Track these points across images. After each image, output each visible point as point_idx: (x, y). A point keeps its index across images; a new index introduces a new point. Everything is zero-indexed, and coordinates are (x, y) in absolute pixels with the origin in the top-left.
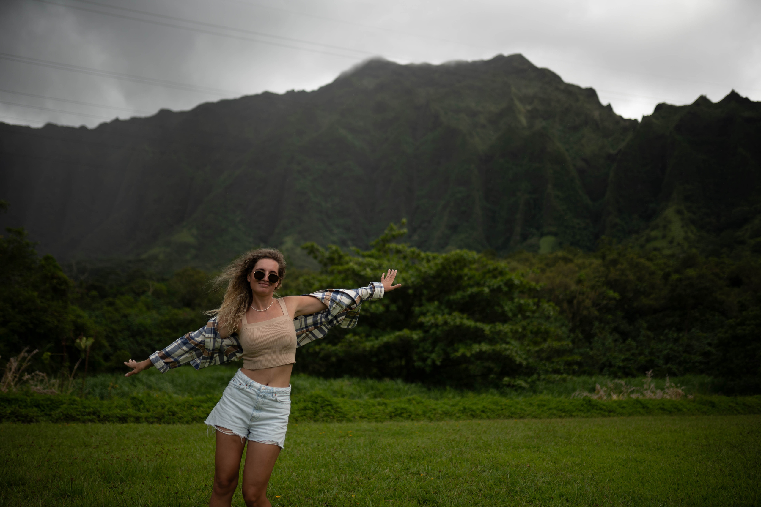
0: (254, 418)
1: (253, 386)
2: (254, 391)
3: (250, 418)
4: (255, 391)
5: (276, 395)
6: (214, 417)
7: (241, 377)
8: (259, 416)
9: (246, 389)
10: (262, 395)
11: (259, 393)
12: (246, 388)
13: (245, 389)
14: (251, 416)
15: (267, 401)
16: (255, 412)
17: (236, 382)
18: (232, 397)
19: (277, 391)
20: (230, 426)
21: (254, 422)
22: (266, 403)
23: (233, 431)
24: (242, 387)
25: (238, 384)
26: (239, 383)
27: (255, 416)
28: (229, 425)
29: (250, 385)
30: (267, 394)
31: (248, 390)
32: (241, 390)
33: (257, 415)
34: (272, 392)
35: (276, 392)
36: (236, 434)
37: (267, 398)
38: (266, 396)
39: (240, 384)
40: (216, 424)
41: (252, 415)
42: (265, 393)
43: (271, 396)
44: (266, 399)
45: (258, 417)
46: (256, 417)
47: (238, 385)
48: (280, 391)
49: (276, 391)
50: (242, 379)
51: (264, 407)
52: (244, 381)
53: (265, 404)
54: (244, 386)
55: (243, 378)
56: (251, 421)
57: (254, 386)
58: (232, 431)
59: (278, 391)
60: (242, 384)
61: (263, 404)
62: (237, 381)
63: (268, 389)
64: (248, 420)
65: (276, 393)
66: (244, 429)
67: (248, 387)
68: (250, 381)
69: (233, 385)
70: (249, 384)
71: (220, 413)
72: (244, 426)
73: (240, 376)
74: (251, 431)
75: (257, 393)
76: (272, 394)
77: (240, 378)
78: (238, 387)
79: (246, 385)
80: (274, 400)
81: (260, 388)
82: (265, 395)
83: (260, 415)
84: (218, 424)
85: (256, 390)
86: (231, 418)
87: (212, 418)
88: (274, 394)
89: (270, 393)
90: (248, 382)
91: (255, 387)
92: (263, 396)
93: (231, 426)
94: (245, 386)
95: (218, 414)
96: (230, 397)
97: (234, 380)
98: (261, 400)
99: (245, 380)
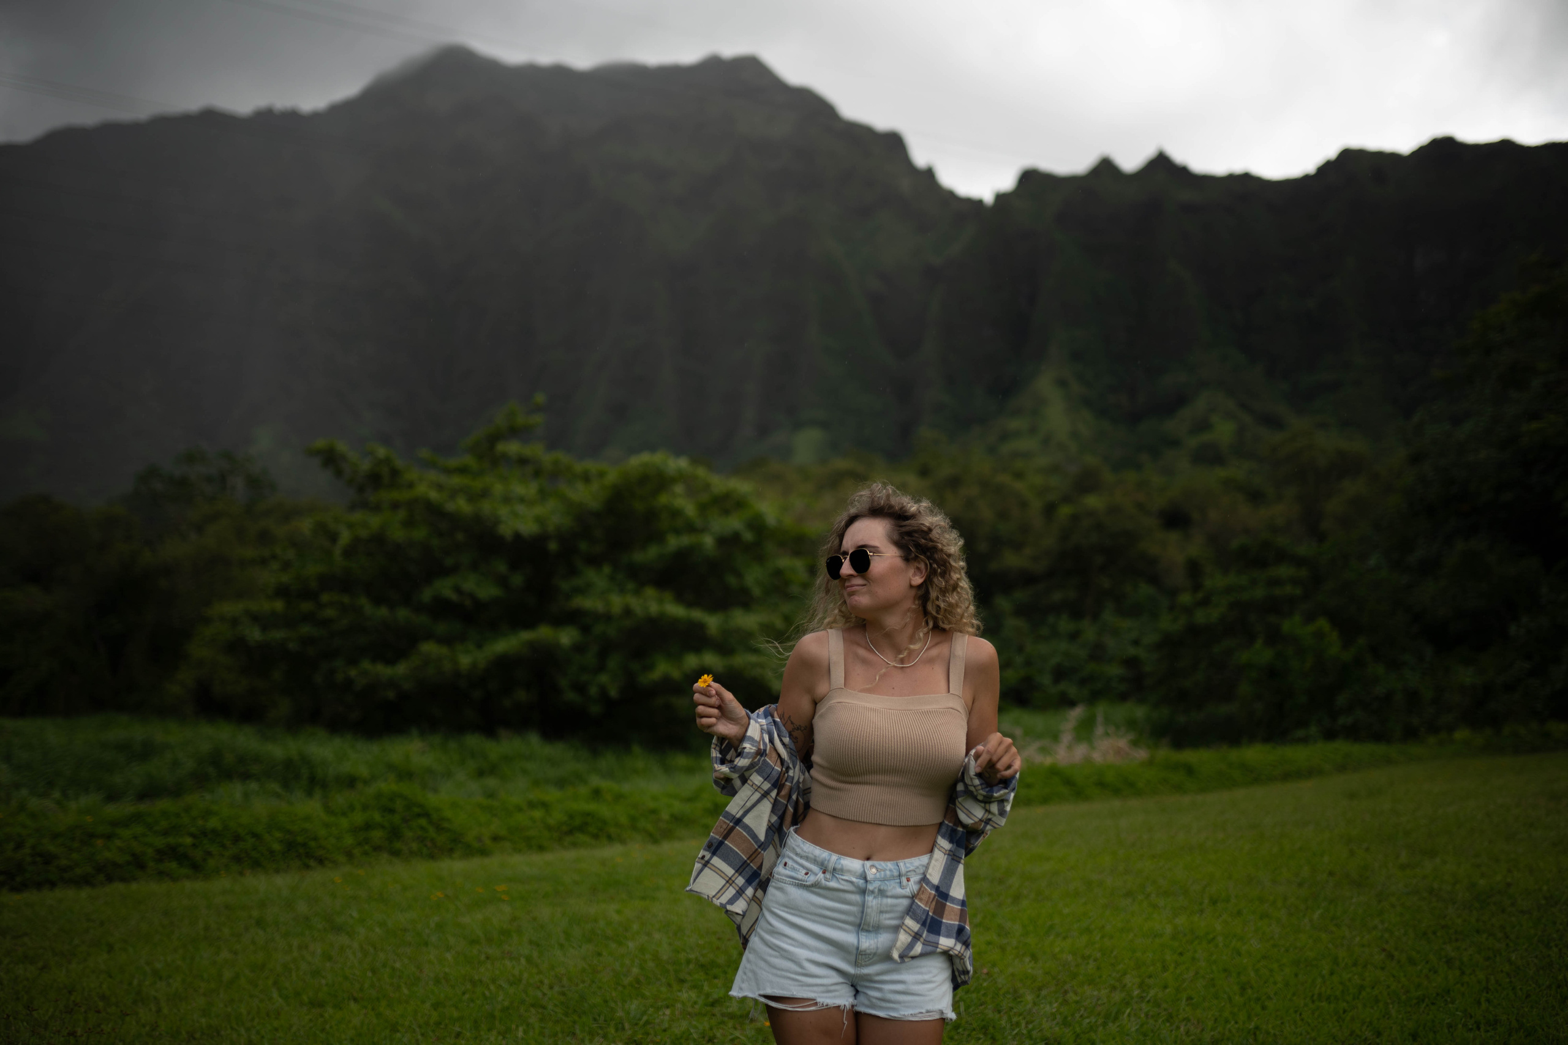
0: (865, 955)
1: (842, 871)
2: (849, 884)
3: (853, 958)
4: (852, 882)
5: (908, 880)
6: (750, 975)
7: (805, 854)
8: (877, 948)
9: (827, 883)
10: (875, 888)
11: (864, 886)
12: (826, 879)
13: (823, 882)
14: (855, 952)
15: (890, 901)
16: (864, 940)
17: (794, 869)
18: (789, 910)
19: (910, 869)
20: (804, 988)
21: (867, 966)
22: (889, 909)
23: (818, 1000)
24: (811, 879)
25: (801, 874)
26: (804, 871)
27: (865, 951)
28: (802, 986)
29: (834, 869)
30: (886, 882)
31: (833, 884)
32: (813, 889)
33: (872, 947)
34: (898, 873)
35: (907, 872)
36: (827, 1005)
37: (889, 894)
38: (885, 888)
39: (807, 874)
40: (762, 993)
41: (858, 948)
42: (880, 883)
43: (897, 886)
44: (887, 897)
45: (874, 951)
46: (868, 951)
47: (800, 877)
48: (917, 868)
49: (908, 870)
50: (807, 858)
51: (885, 919)
52: (815, 861)
53: (886, 912)
54: (816, 875)
55: (810, 855)
56: (856, 964)
57: (845, 868)
58: (814, 1000)
59: (912, 868)
60: (811, 871)
61: (881, 912)
62: (796, 866)
63: (885, 870)
64: (848, 962)
65: (909, 874)
66: (845, 985)
67: (828, 875)
68: (832, 858)
69: (788, 879)
70: (831, 866)
71: (766, 961)
72: (841, 980)
73: (798, 850)
74: (859, 989)
75: (857, 887)
76: (898, 881)
77: (801, 857)
78: (801, 880)
79: (824, 872)
80: (907, 894)
81: (864, 871)
82: (882, 888)
83: (879, 945)
84: (769, 991)
85: (854, 880)
86: (802, 967)
87: (745, 977)
88: (904, 880)
89: (893, 878)
90: (826, 862)
91: (849, 871)
92: (876, 890)
93: (807, 988)
94: (821, 876)
95: (762, 964)
96: (787, 912)
97: (785, 864)
98: (875, 902)
99: (817, 859)
